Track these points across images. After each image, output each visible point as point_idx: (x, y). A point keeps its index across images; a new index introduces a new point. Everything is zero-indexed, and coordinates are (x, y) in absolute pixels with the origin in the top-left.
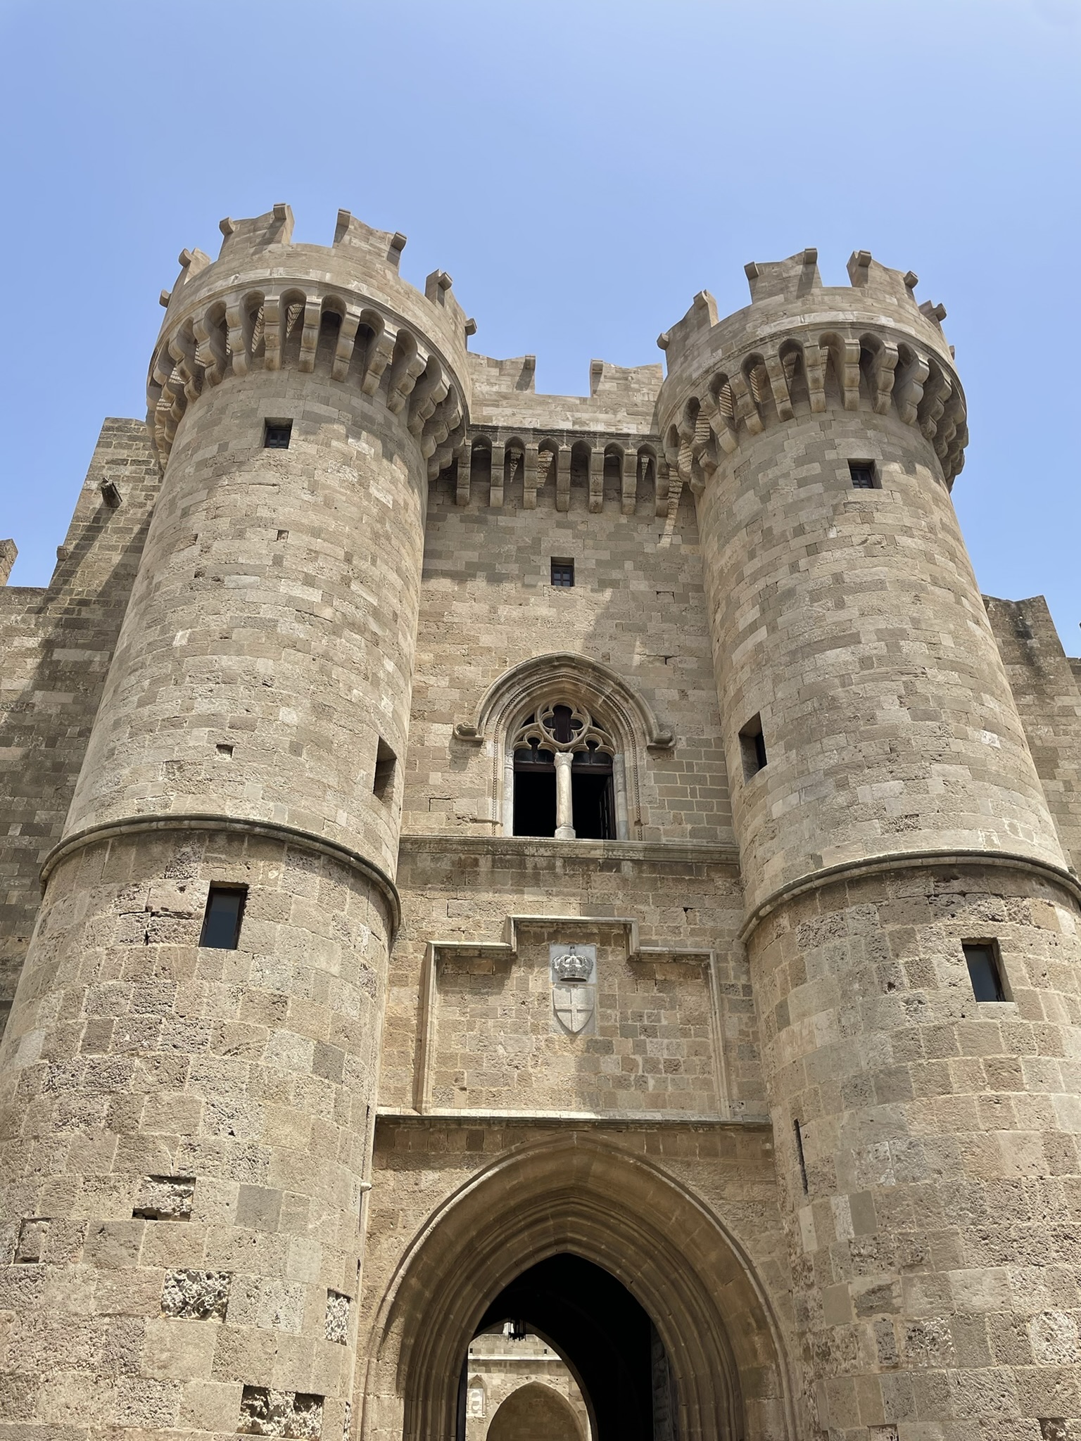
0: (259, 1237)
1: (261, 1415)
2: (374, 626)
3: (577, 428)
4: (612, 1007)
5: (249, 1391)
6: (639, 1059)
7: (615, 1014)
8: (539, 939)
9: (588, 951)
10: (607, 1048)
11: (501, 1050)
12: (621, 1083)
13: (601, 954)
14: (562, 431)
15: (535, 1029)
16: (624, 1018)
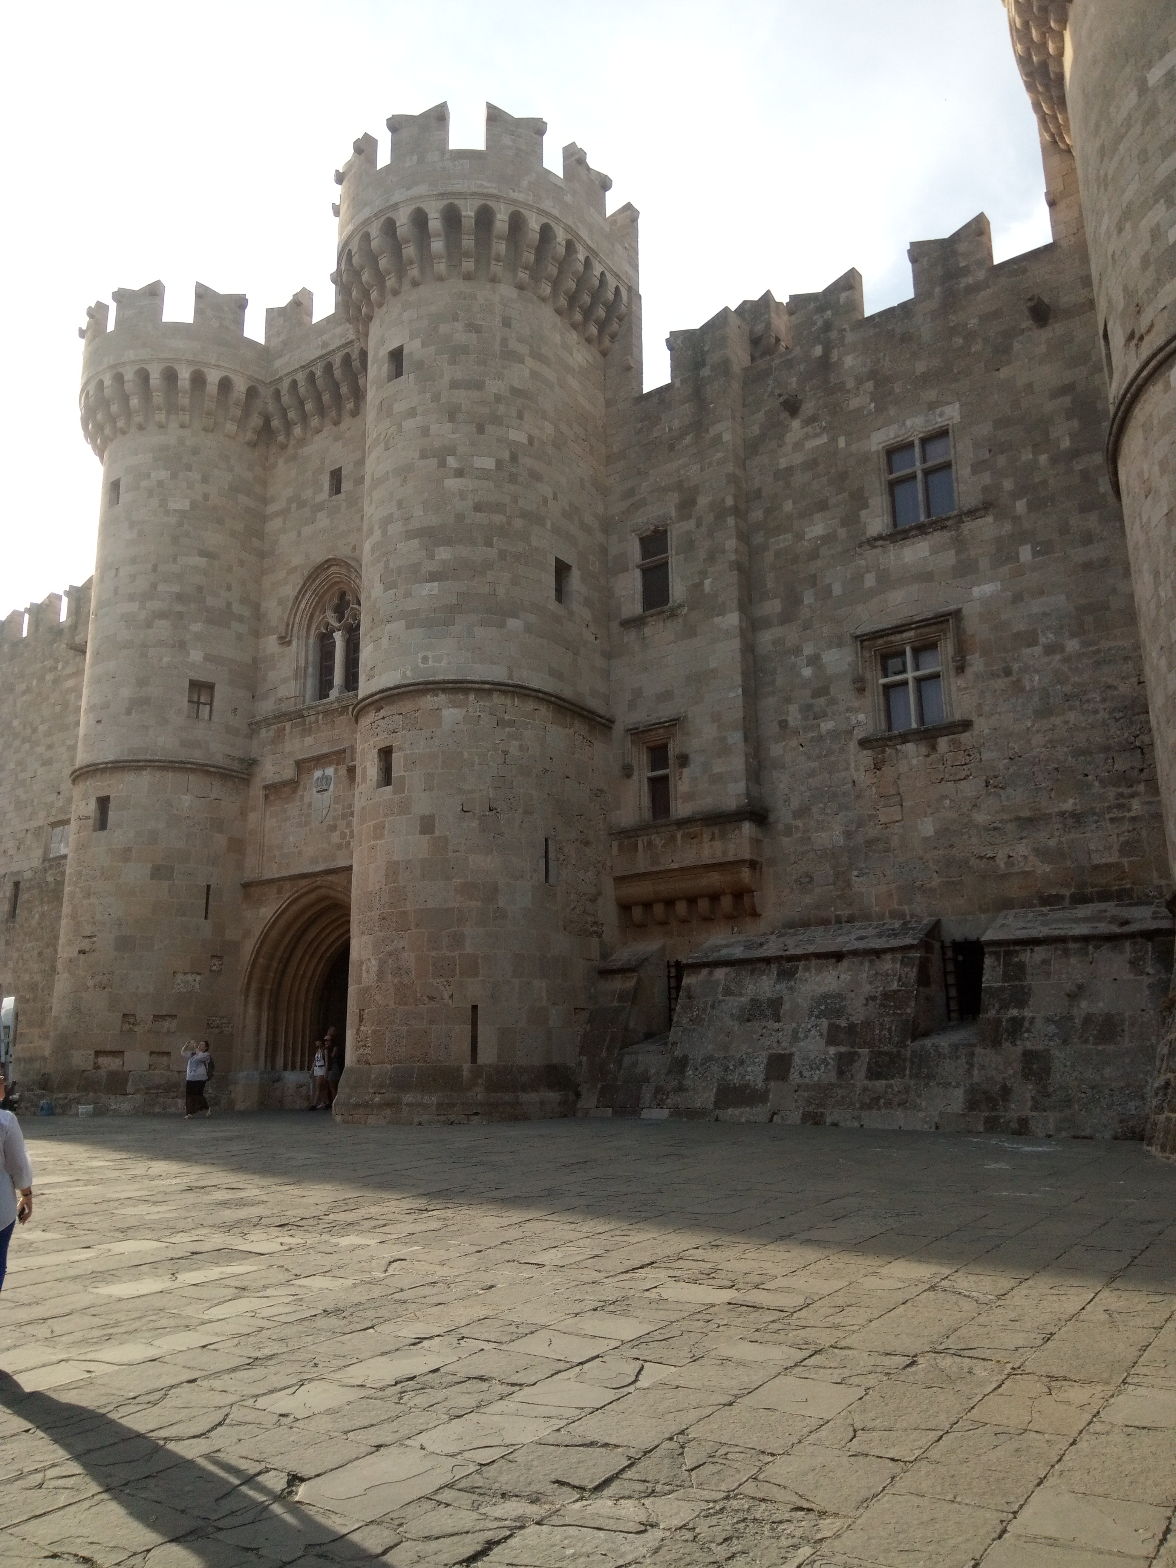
0: (126, 956)
1: (133, 1024)
2: (178, 608)
3: (324, 352)
4: (338, 803)
5: (124, 1015)
6: (347, 831)
7: (339, 807)
8: (310, 771)
9: (330, 771)
10: (334, 828)
11: (291, 839)
12: (339, 847)
13: (336, 770)
14: (316, 359)
15: (306, 825)
16: (343, 809)
